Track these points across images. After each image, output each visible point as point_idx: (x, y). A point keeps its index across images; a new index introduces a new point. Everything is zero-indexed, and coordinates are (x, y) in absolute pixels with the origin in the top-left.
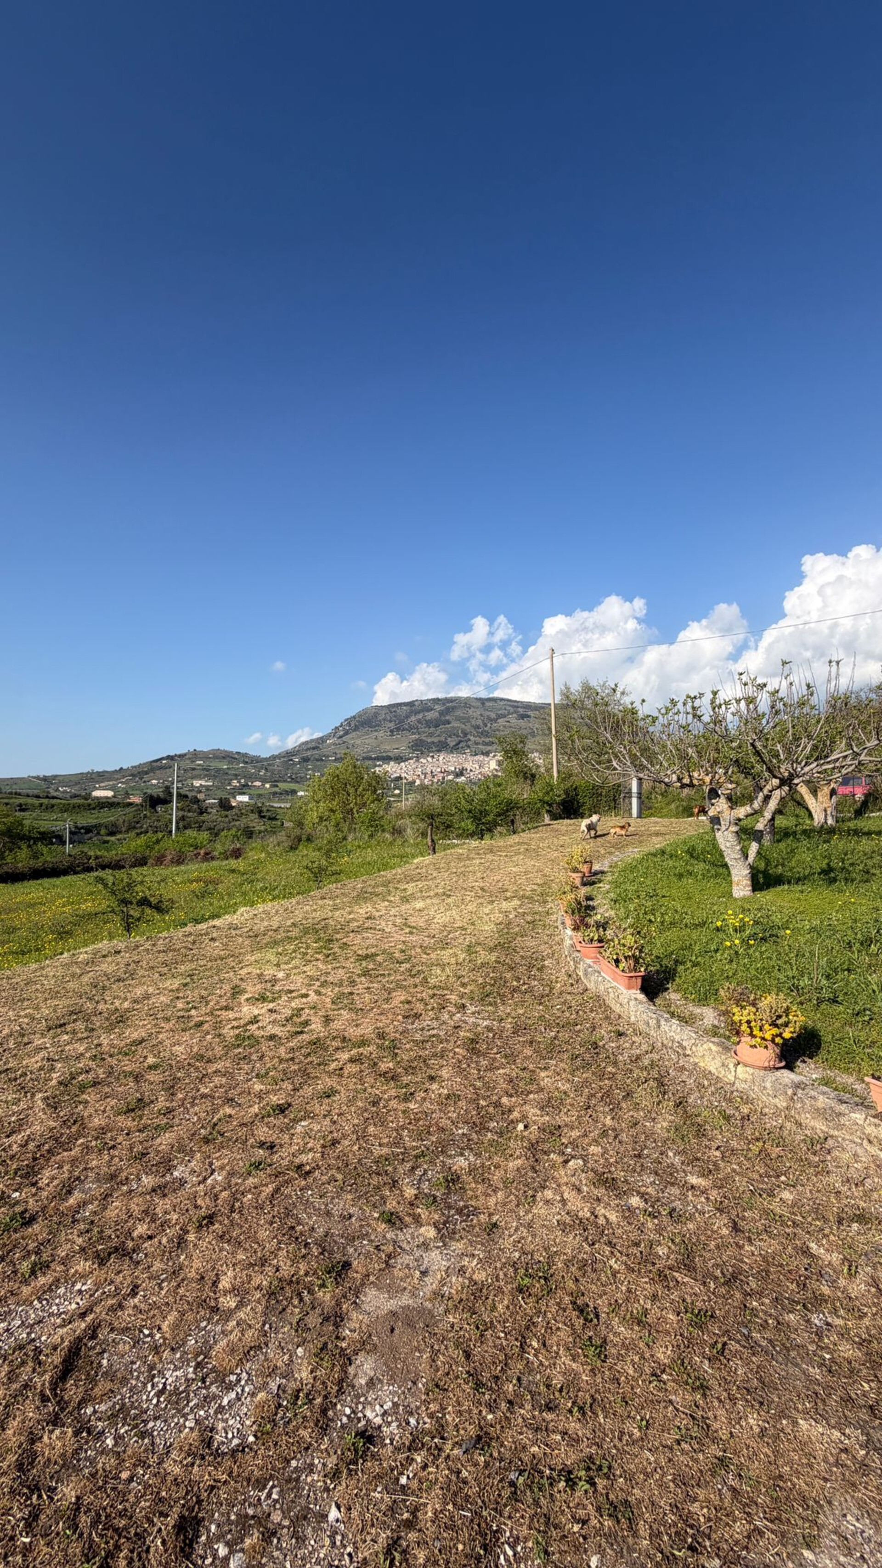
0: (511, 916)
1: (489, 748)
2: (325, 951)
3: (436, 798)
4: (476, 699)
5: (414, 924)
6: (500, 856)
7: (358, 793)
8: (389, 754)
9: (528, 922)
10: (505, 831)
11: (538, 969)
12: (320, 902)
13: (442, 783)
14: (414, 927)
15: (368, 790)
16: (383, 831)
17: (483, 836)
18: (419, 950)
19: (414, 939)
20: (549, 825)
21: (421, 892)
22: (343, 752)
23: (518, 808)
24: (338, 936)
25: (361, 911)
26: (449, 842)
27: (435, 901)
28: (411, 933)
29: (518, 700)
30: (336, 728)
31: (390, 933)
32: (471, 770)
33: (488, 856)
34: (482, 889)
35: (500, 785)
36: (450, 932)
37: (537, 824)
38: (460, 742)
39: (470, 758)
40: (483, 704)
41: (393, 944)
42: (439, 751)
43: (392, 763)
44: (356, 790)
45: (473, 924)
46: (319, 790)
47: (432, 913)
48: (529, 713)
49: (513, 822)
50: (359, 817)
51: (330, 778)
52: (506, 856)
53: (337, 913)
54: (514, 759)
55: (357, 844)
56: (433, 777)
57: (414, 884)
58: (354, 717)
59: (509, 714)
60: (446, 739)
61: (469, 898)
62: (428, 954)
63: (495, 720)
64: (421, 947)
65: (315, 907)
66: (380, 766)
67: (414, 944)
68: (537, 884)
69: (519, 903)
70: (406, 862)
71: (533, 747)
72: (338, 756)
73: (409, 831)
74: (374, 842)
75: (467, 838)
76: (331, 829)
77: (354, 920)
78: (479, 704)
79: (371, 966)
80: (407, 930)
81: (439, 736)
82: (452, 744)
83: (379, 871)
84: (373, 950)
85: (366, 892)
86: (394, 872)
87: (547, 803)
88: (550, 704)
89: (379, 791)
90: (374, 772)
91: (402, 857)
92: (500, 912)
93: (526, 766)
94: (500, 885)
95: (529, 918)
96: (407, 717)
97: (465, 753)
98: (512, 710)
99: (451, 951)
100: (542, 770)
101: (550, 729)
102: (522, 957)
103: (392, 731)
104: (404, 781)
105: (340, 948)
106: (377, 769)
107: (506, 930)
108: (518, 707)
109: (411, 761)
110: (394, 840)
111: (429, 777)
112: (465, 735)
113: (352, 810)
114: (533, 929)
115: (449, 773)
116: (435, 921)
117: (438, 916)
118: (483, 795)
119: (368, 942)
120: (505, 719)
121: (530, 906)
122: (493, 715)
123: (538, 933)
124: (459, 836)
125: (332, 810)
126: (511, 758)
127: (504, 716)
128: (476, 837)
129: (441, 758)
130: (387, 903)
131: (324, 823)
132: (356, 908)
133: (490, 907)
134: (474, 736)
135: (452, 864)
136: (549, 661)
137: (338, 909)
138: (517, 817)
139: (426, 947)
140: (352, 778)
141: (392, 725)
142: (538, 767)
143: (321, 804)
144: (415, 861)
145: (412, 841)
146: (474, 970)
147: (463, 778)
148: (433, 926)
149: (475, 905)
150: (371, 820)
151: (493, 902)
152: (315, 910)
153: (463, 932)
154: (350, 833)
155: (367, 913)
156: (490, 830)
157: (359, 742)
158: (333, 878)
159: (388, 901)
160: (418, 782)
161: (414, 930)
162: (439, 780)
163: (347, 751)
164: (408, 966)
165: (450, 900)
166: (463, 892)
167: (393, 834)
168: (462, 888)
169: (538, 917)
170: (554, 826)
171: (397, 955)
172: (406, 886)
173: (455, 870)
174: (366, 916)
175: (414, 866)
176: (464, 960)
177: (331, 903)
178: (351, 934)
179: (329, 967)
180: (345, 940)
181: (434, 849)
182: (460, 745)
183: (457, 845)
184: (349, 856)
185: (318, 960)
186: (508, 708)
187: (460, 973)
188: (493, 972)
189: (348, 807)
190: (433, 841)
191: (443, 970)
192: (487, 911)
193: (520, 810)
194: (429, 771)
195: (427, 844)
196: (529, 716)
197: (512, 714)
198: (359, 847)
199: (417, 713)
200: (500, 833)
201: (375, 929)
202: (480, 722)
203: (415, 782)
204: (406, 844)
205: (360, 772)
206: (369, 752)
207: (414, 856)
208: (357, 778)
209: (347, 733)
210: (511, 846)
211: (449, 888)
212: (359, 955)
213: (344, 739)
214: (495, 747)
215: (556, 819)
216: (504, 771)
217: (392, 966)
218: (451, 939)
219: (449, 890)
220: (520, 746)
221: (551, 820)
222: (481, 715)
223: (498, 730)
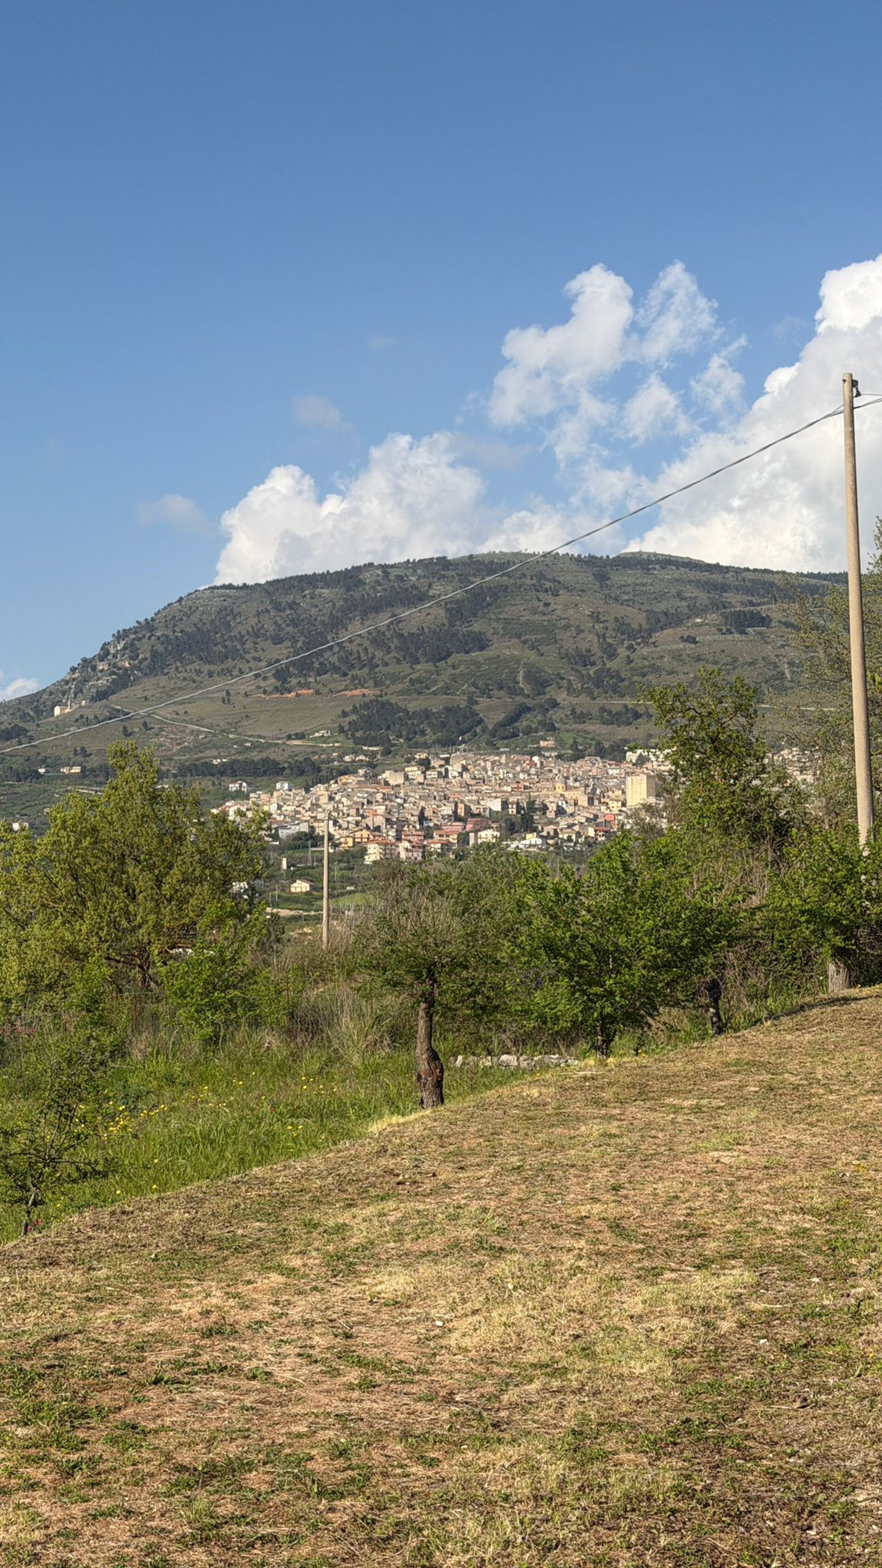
0: (724, 1326)
1: (623, 732)
2: (57, 1454)
3: (446, 904)
4: (579, 560)
5: (378, 1354)
6: (677, 1110)
7: (166, 889)
8: (273, 754)
9: (786, 1349)
10: (686, 1024)
11: (833, 1520)
12: (38, 1276)
13: (460, 857)
14: (377, 1366)
15: (200, 880)
16: (256, 1023)
17: (608, 1040)
18: (397, 1448)
19: (379, 1407)
20: (846, 1000)
21: (399, 1237)
22: (112, 746)
23: (732, 941)
24: (105, 1399)
25: (187, 1308)
26: (487, 1062)
27: (450, 1269)
28: (368, 1386)
29: (724, 563)
30: (87, 663)
31: (290, 1385)
32: (560, 812)
33: (631, 1110)
34: (616, 1227)
35: (666, 859)
36: (506, 1383)
37: (798, 1000)
38: (523, 710)
39: (556, 768)
40: (602, 578)
41: (303, 1429)
42: (449, 743)
43: (283, 786)
44: (159, 882)
45: (587, 1352)
46: (28, 879)
47: (439, 1311)
48: (763, 610)
49: (714, 989)
50: (171, 974)
51: (68, 839)
52: (697, 1110)
53: (102, 1316)
54: (716, 772)
55: (162, 1068)
56: (428, 836)
57: (369, 1211)
58: (149, 626)
59: (694, 611)
60: (472, 701)
61: (568, 1260)
62: (433, 1463)
63: (645, 635)
64: (405, 1435)
65: (20, 1295)
66: (239, 796)
67: (380, 1425)
68: (812, 1211)
69: (749, 1277)
70: (336, 1136)
71: (783, 726)
72: (94, 762)
73: (347, 1023)
74: (220, 1062)
75: (552, 1046)
76: (72, 1017)
77: (160, 1339)
78: (587, 577)
79: (227, 1508)
80: (353, 1375)
81: (446, 690)
82: (494, 718)
83: (242, 1162)
84: (233, 1450)
85: (202, 1240)
86: (299, 1166)
87: (835, 922)
88: (842, 578)
89: (238, 886)
90: (223, 818)
91: (322, 1114)
92: (686, 1311)
93: (757, 795)
94: (680, 1212)
95: (789, 1334)
96: (337, 623)
97: (538, 751)
98: (703, 597)
99: (514, 1452)
100: (814, 807)
101: (841, 664)
102: (771, 1474)
103: (282, 675)
104: (326, 849)
105: (114, 1441)
106: (232, 808)
107: (708, 1377)
108: (724, 588)
109: (351, 779)
110: (295, 1056)
111: (413, 832)
112: (540, 684)
113: (143, 949)
114: (806, 1374)
115: (483, 820)
116: (452, 1340)
117: (463, 1325)
118: (606, 899)
119: (214, 1420)
120: (681, 631)
121: (791, 1288)
122: (636, 618)
123: (824, 1389)
124: (522, 1042)
125: (72, 952)
126: (702, 766)
127: (673, 620)
128: (583, 1045)
129: (454, 769)
130: (276, 1278)
131: (45, 998)
132: (168, 1298)
133: (647, 1291)
134: (570, 690)
135: (506, 1139)
136: (840, 421)
137: (100, 1301)
138: (730, 974)
139: (423, 1438)
140: (147, 840)
141: (283, 654)
142: (799, 796)
143: (36, 929)
144: (375, 1128)
145: (356, 1060)
146: (598, 1521)
147: (532, 839)
148: (444, 1357)
149: (592, 1283)
150: (210, 987)
151: (656, 1272)
152: (20, 1306)
153: (556, 1384)
154: (137, 1029)
155: (206, 1313)
156: (634, 1019)
157: (164, 712)
158: (86, 1188)
159: (280, 1269)
160: (374, 853)
161: (379, 1377)
162: (446, 846)
163: (126, 743)
164: (360, 1505)
165: (502, 1267)
166: (546, 1237)
167: (290, 1033)
168: (545, 1224)
169: (821, 1332)
170: (864, 1005)
171: (318, 1466)
172: (344, 1218)
173: (515, 1160)
174: (202, 1324)
175: (372, 1147)
176: (563, 1483)
177: (77, 1278)
178: (153, 1393)
179: (76, 1510)
180: (129, 1411)
181: (439, 1084)
182: (523, 724)
183: (515, 1074)
184: (133, 1111)
185: (33, 1486)
186: (690, 591)
187: (549, 1533)
188: (669, 1530)
189: (130, 939)
190: (434, 1056)
191: (488, 1522)
192: (635, 1304)
193: (741, 949)
194: (411, 813)
195: (410, 1068)
196: (764, 621)
197: (702, 611)
198: (171, 1080)
199: (374, 607)
200: (671, 1029)
201: (237, 1371)
202: (589, 642)
203: (364, 852)
204: (336, 1070)
205: (173, 820)
206: (202, 747)
207: (367, 1113)
208: (161, 837)
209: (122, 681)
210: (713, 1075)
211: (498, 1223)
212: (181, 1468)
213: (116, 701)
214: (644, 728)
215: (869, 982)
216: (675, 812)
217: (302, 1505)
218: (513, 1406)
219: (500, 1232)
220: (738, 722)
221: (852, 984)
222: (596, 617)
223: (655, 669)
